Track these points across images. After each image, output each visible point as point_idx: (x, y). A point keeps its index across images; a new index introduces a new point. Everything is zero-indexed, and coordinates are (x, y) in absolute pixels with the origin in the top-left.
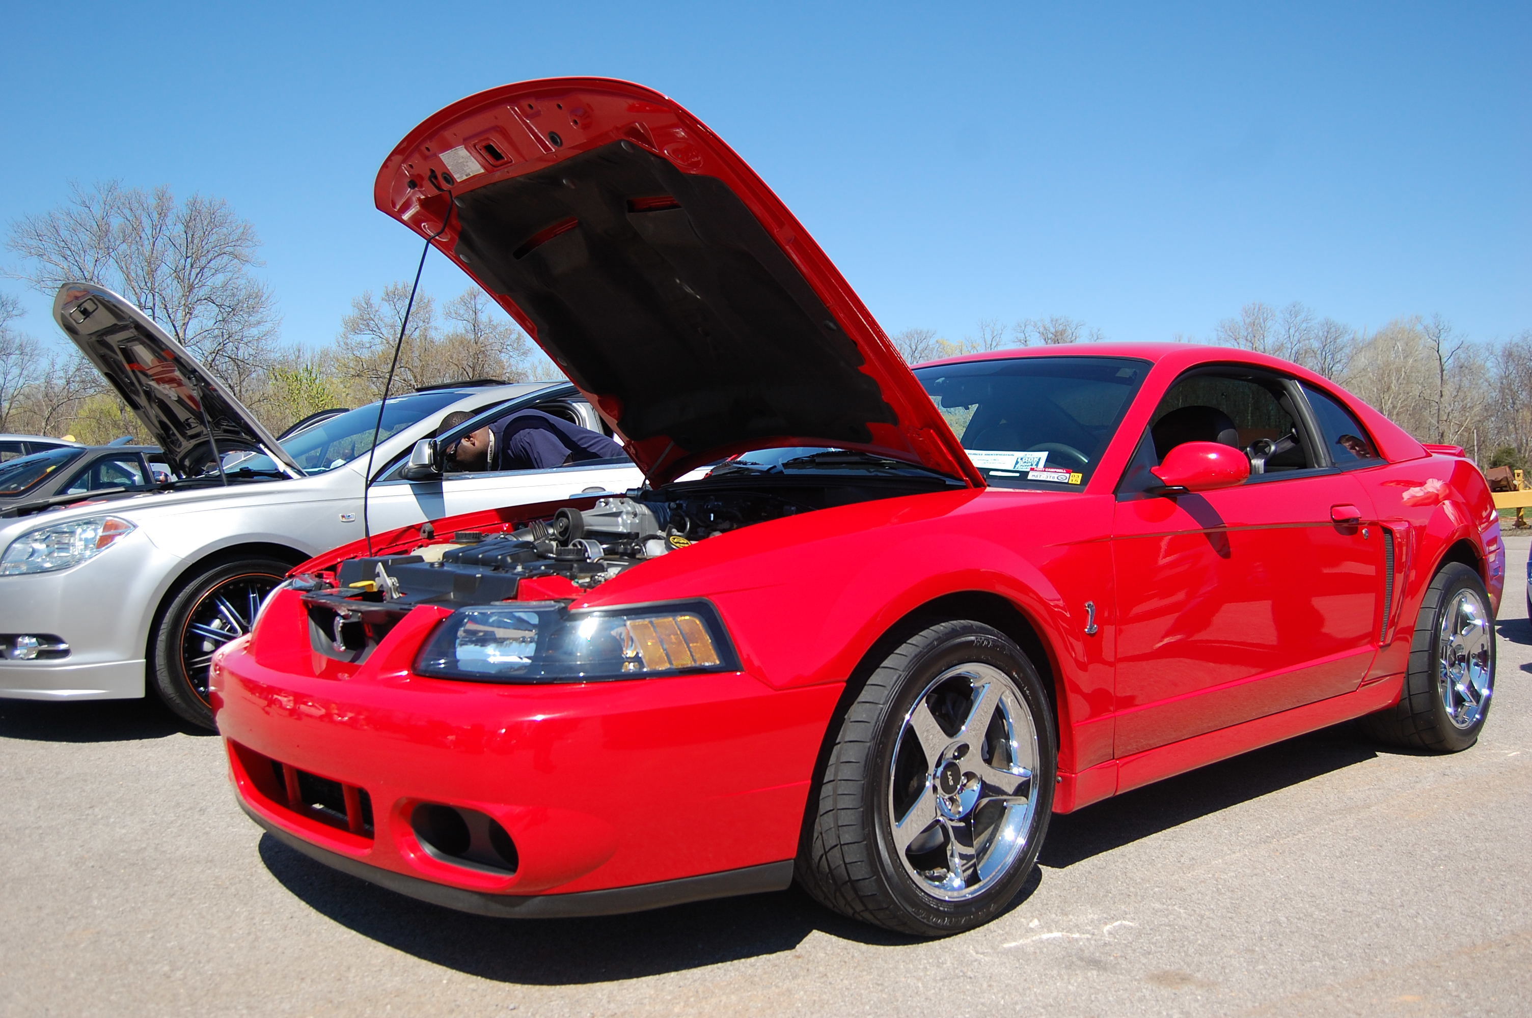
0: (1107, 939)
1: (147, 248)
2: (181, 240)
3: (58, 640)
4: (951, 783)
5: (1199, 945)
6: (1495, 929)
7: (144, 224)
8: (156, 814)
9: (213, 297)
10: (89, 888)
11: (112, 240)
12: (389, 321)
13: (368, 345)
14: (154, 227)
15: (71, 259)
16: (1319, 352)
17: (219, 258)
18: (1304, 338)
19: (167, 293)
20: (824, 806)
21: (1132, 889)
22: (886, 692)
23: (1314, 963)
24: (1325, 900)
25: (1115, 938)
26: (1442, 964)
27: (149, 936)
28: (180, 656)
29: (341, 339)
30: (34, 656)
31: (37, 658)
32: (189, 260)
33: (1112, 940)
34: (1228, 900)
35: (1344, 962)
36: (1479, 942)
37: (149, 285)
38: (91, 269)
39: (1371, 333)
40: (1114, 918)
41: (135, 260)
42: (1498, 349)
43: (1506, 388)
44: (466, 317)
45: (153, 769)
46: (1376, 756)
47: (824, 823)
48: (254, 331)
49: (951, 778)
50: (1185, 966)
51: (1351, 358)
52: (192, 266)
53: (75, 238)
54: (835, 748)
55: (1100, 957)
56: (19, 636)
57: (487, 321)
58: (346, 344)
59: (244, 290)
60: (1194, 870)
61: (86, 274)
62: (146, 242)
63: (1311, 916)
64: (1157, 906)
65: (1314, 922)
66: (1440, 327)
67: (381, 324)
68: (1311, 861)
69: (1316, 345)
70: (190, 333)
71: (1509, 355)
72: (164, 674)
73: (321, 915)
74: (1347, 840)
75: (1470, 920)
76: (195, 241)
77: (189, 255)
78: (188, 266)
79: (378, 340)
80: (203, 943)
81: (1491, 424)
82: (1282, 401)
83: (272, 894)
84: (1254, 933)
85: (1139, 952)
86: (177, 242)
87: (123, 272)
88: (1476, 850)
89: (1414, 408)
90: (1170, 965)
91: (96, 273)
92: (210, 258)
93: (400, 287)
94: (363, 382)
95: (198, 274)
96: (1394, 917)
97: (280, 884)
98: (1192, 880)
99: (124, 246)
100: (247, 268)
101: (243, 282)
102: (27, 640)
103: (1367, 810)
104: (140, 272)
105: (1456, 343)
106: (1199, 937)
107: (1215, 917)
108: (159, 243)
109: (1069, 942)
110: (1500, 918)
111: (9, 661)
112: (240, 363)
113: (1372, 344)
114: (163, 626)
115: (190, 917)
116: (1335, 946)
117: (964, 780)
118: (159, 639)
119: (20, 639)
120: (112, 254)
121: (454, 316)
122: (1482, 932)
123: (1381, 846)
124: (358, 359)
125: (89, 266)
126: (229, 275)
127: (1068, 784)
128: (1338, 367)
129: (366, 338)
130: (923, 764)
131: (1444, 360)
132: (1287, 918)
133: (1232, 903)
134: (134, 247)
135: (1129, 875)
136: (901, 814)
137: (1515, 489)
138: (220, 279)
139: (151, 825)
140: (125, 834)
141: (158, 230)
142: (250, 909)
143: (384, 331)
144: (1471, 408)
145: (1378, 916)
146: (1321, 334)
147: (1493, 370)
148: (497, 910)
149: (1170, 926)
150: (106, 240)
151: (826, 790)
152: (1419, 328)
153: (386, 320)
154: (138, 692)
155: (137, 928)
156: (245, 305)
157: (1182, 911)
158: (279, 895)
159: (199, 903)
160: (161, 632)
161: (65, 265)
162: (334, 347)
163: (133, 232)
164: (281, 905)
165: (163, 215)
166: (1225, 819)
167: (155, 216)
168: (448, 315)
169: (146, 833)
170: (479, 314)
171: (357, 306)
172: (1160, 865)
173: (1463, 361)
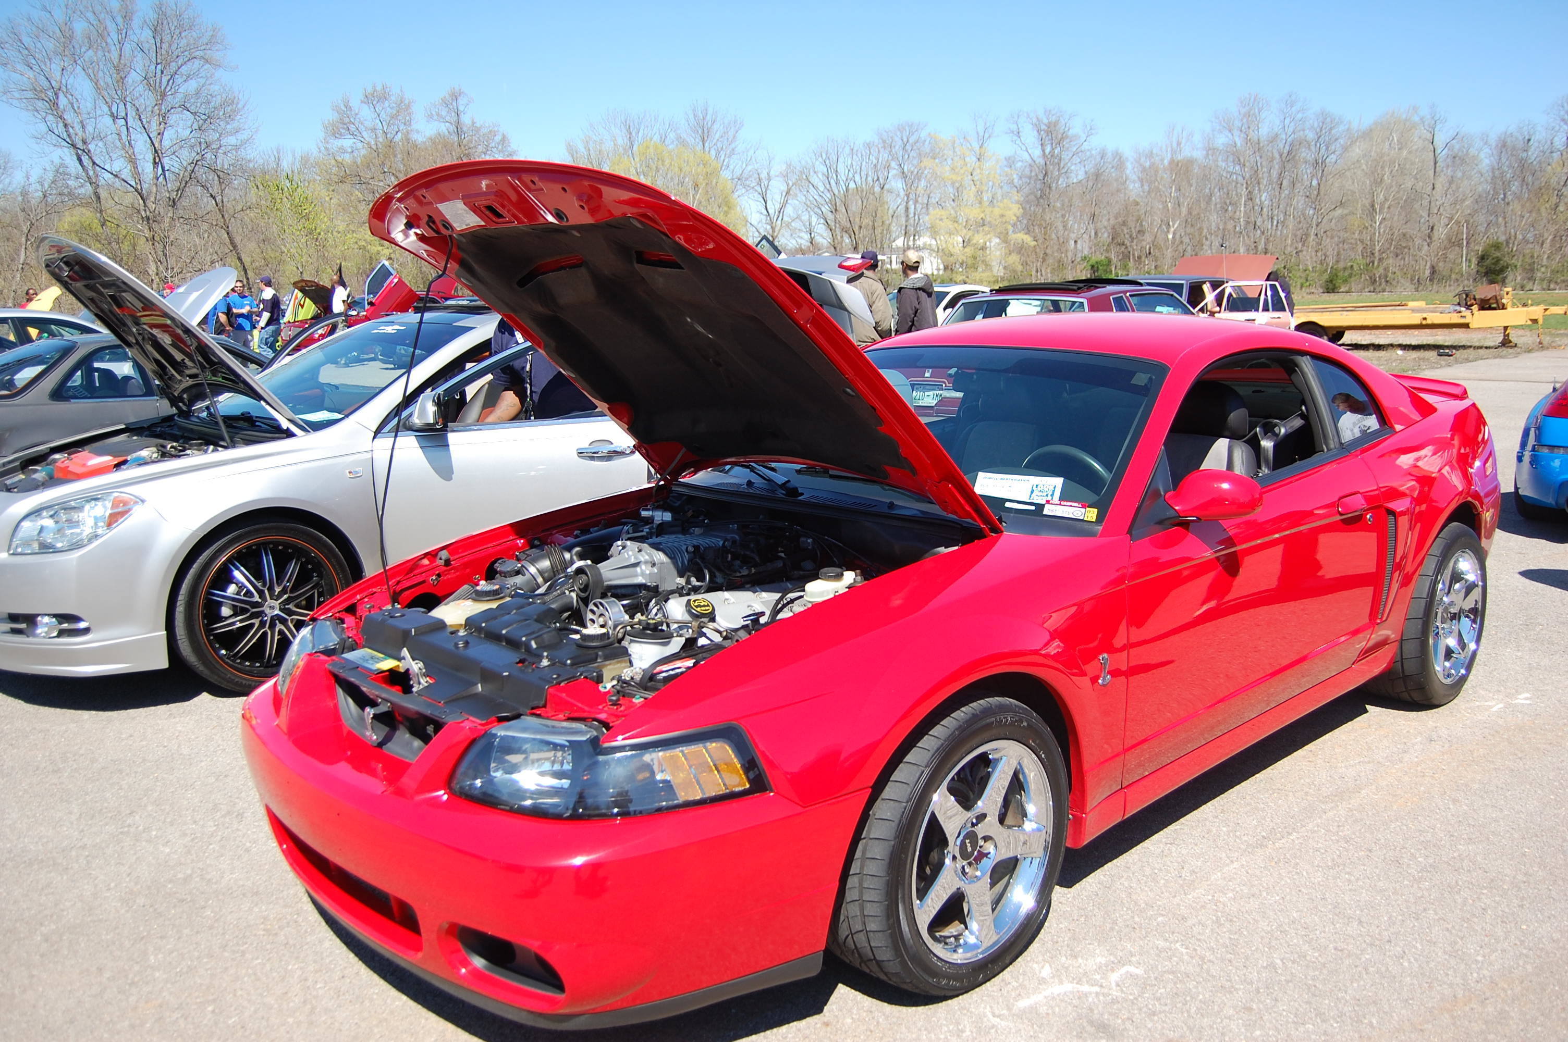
0: (1116, 993)
1: (115, 55)
2: (149, 45)
3: (76, 619)
4: (969, 849)
5: (1201, 1001)
6: (1475, 975)
7: (110, 29)
8: (195, 822)
9: (188, 105)
10: (142, 938)
11: (77, 46)
12: (369, 124)
13: (350, 150)
14: (119, 31)
15: (36, 67)
16: (1313, 143)
17: (190, 63)
18: (1298, 129)
19: (140, 103)
20: (851, 895)
21: (1137, 919)
22: (909, 790)
23: (1307, 1026)
24: (1318, 932)
25: (1122, 991)
26: (1426, 1026)
27: (210, 1008)
28: (200, 622)
29: (320, 145)
30: (55, 634)
31: (59, 636)
32: (159, 67)
33: (1119, 994)
34: (1227, 935)
35: (1335, 1025)
36: (1460, 994)
37: (119, 92)
38: (58, 78)
39: (1368, 121)
40: (1121, 963)
41: (101, 67)
42: (1493, 139)
43: (1499, 181)
44: (448, 118)
45: (185, 751)
46: (1366, 711)
47: (850, 910)
48: (232, 140)
49: (969, 845)
50: (1188, 1033)
51: (1346, 149)
52: (162, 72)
53: (39, 45)
54: (861, 842)
55: (1108, 1019)
56: (38, 615)
57: (470, 123)
58: (327, 149)
59: (219, 97)
60: (1194, 890)
61: (54, 84)
62: (113, 48)
63: (1305, 957)
64: (1161, 944)
65: (1307, 966)
66: (1436, 118)
67: (361, 128)
68: (1305, 873)
69: (1311, 136)
70: (166, 143)
71: (1503, 146)
72: (185, 644)
73: (371, 973)
74: (1338, 841)
75: (1453, 962)
76: (164, 46)
77: (159, 61)
78: (159, 72)
79: (360, 145)
80: (263, 1018)
81: (1481, 218)
82: (1293, 377)
83: (321, 942)
84: (1251, 983)
85: (1145, 1013)
86: (146, 46)
87: (91, 80)
88: (1459, 856)
89: (1406, 201)
90: (1174, 1031)
91: (64, 82)
92: (180, 63)
93: (379, 88)
94: (346, 187)
95: (169, 81)
96: (1381, 958)
97: (327, 927)
98: (1194, 905)
99: (90, 53)
100: (220, 73)
101: (217, 88)
102: (46, 619)
103: (1357, 794)
104: (109, 80)
105: (1452, 133)
106: (1200, 989)
107: (1214, 959)
108: (127, 48)
109: (1079, 998)
110: (1480, 958)
111: (31, 639)
112: (221, 174)
113: (1367, 135)
114: (180, 598)
115: (246, 979)
116: (1327, 1002)
117: (981, 843)
118: (177, 609)
119: (39, 618)
120: (79, 62)
121: (435, 117)
122: (1463, 979)
123: (1370, 851)
124: (340, 164)
125: (56, 75)
126: (202, 81)
127: (1078, 823)
128: (1333, 158)
129: (347, 142)
130: (944, 842)
131: (1438, 151)
132: (1282, 960)
133: (1230, 938)
134: (100, 53)
135: (1134, 897)
136: (922, 894)
137: (1503, 307)
138: (192, 85)
139: (193, 840)
140: (168, 854)
141: (124, 36)
142: (302, 965)
143: (365, 134)
144: (1463, 201)
145: (1367, 957)
146: (1316, 125)
147: (1486, 159)
148: (543, 1024)
149: (1173, 973)
150: (71, 46)
151: (852, 882)
152: (1416, 119)
153: (366, 123)
154: (162, 662)
155: (197, 998)
156: (221, 113)
157: (1184, 951)
158: (327, 944)
159: (252, 959)
160: (178, 603)
161: (31, 74)
162: (315, 152)
163: (97, 38)
164: (331, 959)
165: (127, 17)
166: (1223, 811)
167: (120, 20)
168: (430, 117)
169: (189, 852)
170: (462, 115)
171: (336, 109)
172: (1162, 882)
173: (1456, 150)
